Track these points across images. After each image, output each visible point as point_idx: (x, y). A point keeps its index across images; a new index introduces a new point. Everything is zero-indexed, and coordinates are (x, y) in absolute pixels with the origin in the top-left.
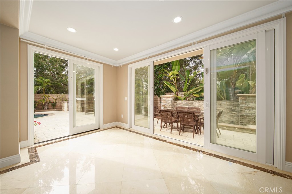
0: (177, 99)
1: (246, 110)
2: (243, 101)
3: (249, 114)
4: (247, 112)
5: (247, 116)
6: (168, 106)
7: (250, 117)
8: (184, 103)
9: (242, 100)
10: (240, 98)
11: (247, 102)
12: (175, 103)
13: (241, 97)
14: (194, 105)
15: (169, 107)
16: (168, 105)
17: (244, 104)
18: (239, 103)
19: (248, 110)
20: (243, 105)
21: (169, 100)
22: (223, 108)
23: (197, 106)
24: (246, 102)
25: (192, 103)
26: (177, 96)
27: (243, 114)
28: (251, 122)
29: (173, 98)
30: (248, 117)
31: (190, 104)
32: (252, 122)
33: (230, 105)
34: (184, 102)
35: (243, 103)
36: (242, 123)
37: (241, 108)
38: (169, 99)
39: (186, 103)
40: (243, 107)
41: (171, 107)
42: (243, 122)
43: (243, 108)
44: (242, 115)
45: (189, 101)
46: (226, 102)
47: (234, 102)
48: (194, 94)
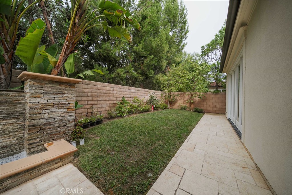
1: (44, 112)
2: (38, 90)
3: (50, 118)
4: (46, 116)
5: (45, 124)
7: (52, 126)
9: (34, 88)
10: (28, 83)
11: (46, 94)
13: (33, 82)
17: (39, 97)
18: (24, 97)
19: (49, 111)
20: (38, 100)
24: (44, 93)
27: (36, 121)
28: (54, 135)
30: (46, 127)
32: (56, 135)
35: (37, 95)
36: (34, 143)
37: (31, 108)
40: (37, 105)
42: (38, 140)
43: (37, 107)
44: (34, 126)
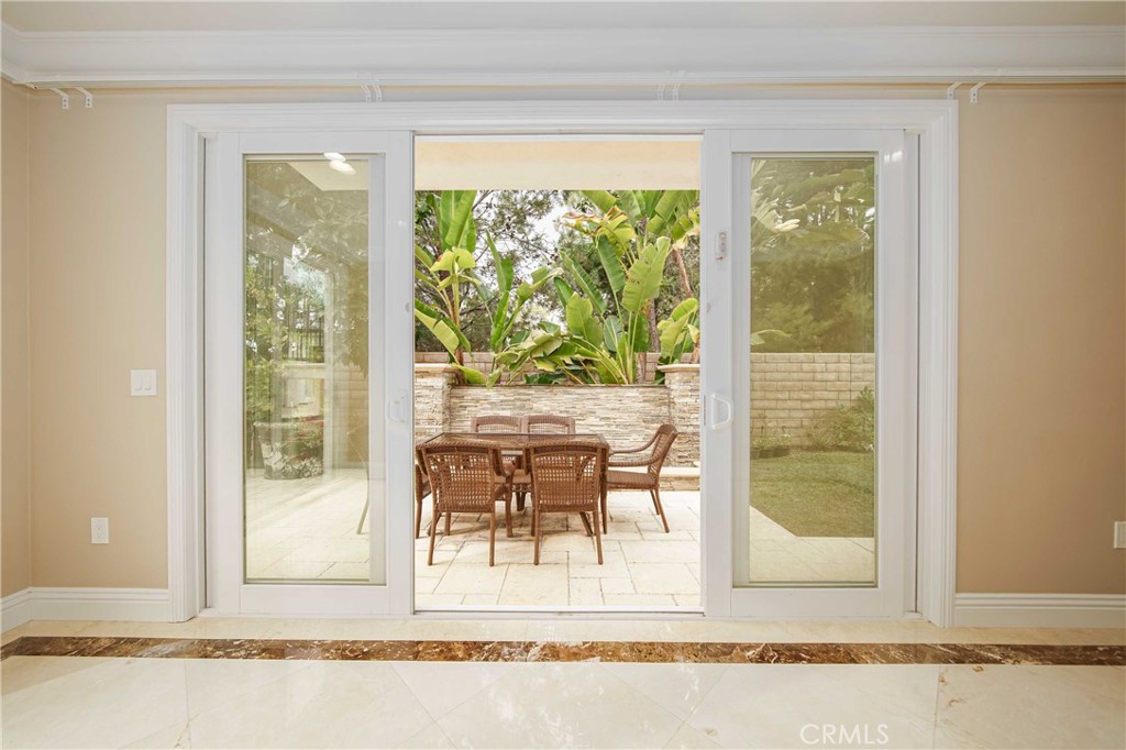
0: (460, 381)
1: (692, 416)
6: (426, 416)
8: (493, 400)
11: (694, 391)
12: (453, 400)
14: (535, 405)
15: (431, 421)
16: (423, 411)
17: (687, 396)
18: (669, 394)
20: (685, 400)
21: (431, 388)
22: (626, 410)
23: (545, 409)
25: (526, 397)
26: (460, 367)
29: (447, 374)
31: (518, 403)
33: (645, 401)
34: (493, 394)
35: (684, 393)
38: (429, 381)
39: (502, 398)
41: (439, 417)
42: (686, 454)
45: (513, 390)
46: (635, 390)
47: (655, 392)
48: (538, 359)
